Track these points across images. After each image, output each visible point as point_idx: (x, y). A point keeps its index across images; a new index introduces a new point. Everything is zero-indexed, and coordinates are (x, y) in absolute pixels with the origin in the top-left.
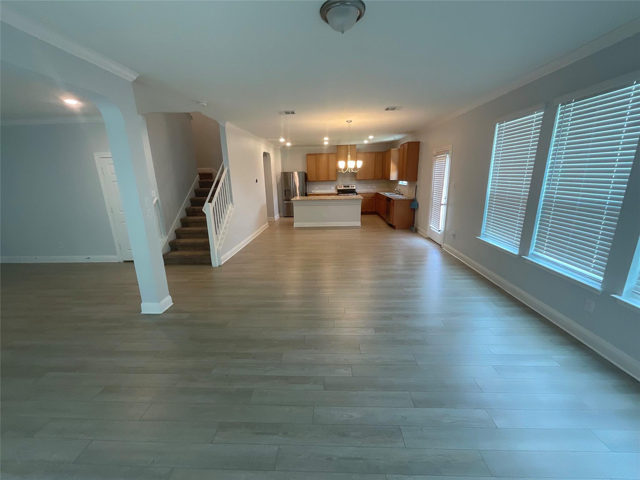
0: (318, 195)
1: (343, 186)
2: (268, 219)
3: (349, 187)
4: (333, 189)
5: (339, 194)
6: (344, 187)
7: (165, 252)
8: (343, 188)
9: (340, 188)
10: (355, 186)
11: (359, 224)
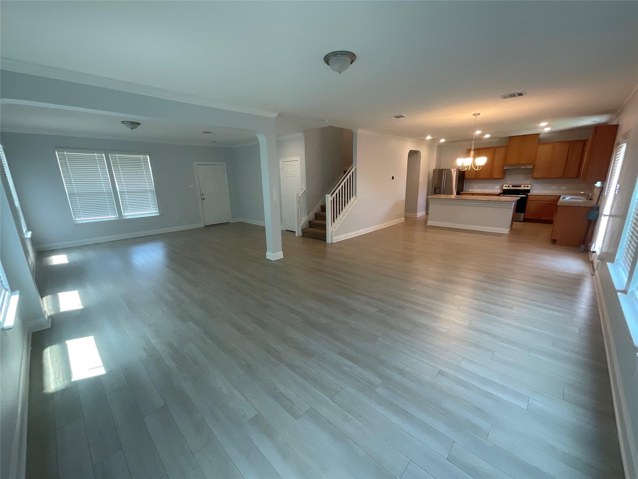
0: (473, 194)
1: (511, 186)
2: (405, 214)
3: (520, 186)
4: (497, 189)
5: (500, 195)
6: (513, 186)
7: (304, 227)
8: (511, 188)
9: (506, 188)
10: (530, 186)
11: (506, 231)
